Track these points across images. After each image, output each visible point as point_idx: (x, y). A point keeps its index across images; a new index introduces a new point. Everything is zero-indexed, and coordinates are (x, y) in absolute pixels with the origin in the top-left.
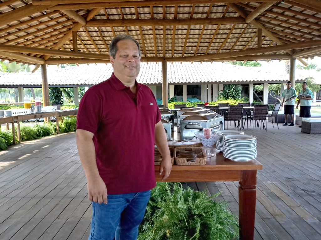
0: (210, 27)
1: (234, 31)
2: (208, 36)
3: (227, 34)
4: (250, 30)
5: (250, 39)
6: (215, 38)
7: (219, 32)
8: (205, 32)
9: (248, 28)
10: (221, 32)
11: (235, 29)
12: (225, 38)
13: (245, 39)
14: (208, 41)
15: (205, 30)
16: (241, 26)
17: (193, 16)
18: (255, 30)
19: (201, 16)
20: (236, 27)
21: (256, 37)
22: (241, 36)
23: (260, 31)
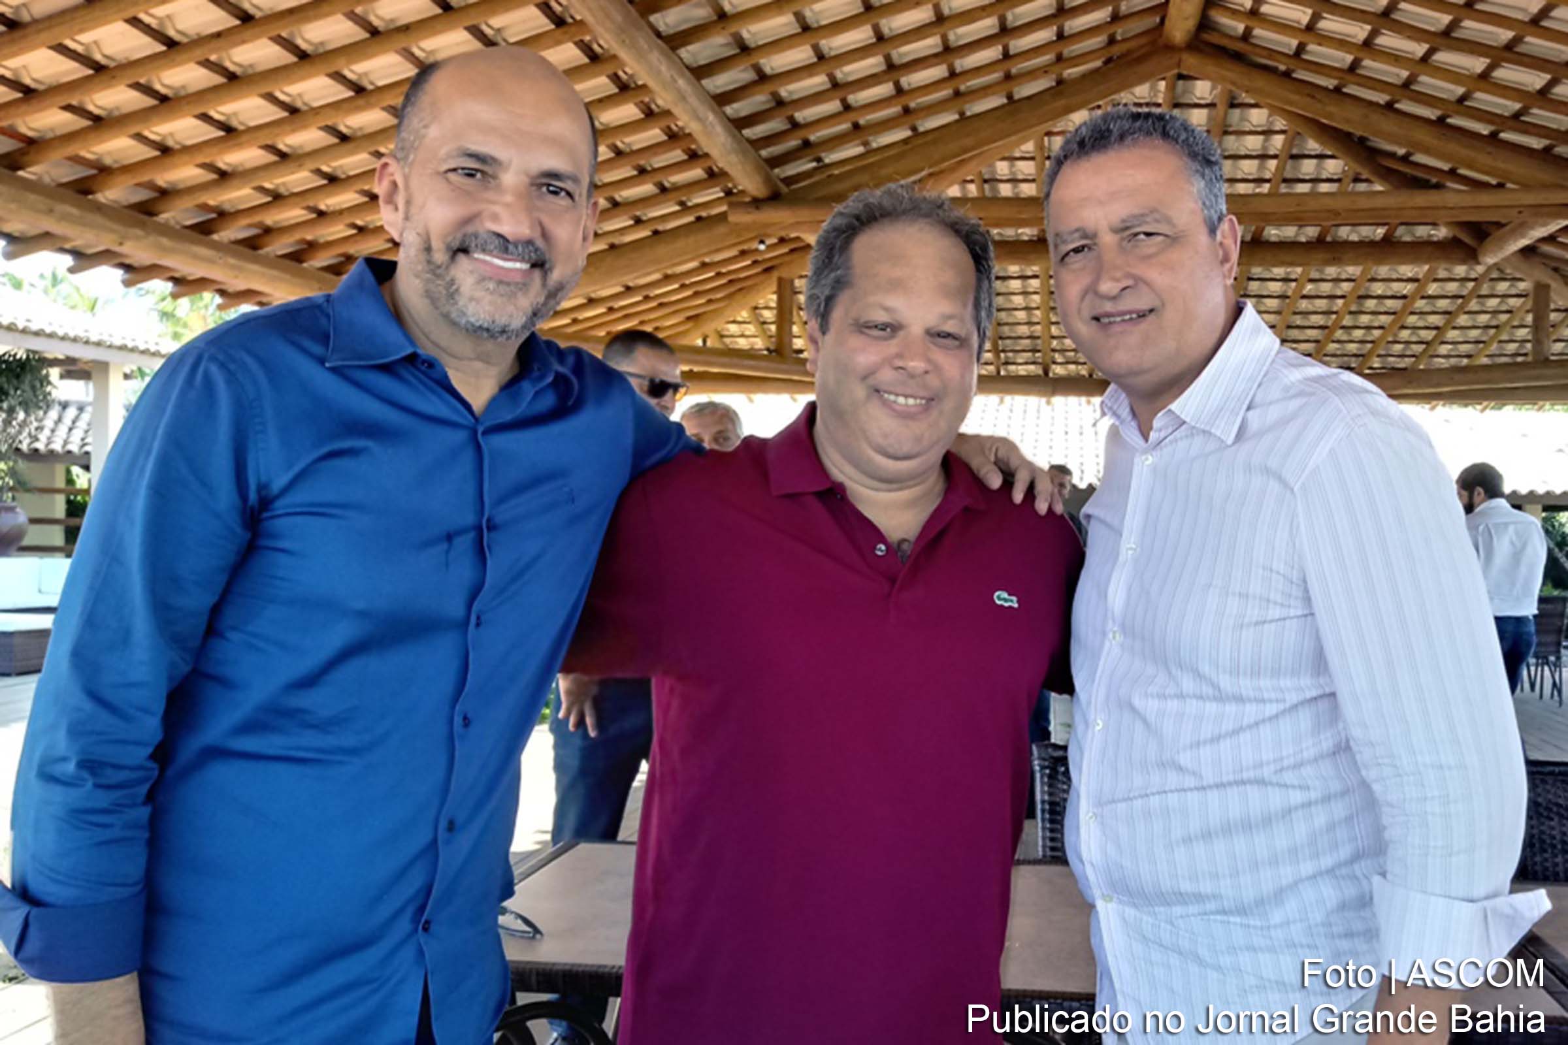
0: (1331, 271)
1: (1433, 289)
2: (1321, 304)
3: (1404, 297)
4: (1502, 287)
5: (1504, 317)
6: (1351, 313)
7: (1368, 289)
8: (1309, 288)
9: (1492, 280)
10: (1378, 289)
11: (1436, 280)
12: (1394, 313)
13: (1483, 319)
14: (1322, 323)
15: (1311, 281)
16: (1461, 270)
17: (1265, 233)
18: (1522, 286)
19: (1297, 235)
20: (1442, 274)
21: (1528, 311)
22: (1461, 307)
23: (1541, 291)
